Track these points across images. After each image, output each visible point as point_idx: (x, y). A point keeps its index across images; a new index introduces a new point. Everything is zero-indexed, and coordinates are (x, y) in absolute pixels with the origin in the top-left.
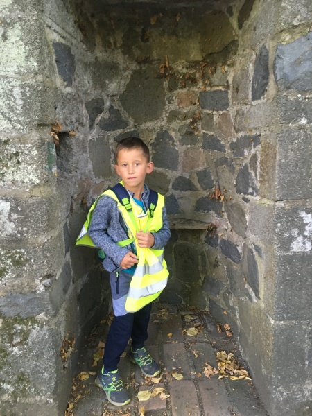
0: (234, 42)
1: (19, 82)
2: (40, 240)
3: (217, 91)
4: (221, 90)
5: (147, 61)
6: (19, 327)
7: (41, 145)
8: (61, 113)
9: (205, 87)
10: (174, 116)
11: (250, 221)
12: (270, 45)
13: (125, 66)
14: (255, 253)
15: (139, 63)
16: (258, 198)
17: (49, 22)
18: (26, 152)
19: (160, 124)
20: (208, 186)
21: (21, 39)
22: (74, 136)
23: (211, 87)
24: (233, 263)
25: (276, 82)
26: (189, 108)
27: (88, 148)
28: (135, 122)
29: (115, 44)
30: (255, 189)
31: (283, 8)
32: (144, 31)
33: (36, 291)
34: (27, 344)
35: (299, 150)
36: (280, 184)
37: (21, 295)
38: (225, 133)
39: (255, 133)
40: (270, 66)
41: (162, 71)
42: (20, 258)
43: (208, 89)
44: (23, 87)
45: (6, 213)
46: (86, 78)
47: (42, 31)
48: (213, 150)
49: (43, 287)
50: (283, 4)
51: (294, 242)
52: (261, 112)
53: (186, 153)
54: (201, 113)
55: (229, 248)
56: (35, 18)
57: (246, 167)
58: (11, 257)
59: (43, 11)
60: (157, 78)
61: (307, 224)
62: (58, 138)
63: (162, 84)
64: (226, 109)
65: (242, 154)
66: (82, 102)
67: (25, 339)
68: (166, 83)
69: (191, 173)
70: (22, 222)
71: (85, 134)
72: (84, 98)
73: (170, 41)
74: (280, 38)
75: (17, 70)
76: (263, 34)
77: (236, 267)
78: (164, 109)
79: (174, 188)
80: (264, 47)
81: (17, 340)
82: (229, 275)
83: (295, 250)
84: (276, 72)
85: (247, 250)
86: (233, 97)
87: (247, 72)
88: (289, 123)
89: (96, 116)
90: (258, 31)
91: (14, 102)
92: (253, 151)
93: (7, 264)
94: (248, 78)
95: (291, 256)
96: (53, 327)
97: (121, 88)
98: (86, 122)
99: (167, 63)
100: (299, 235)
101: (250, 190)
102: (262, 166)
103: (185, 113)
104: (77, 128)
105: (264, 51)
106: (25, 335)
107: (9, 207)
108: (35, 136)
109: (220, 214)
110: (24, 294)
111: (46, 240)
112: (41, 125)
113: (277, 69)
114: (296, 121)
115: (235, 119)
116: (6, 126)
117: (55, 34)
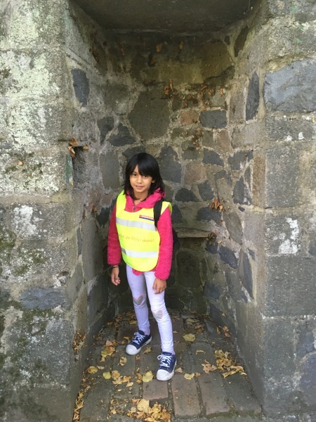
0: (231, 68)
1: (43, 104)
2: (57, 241)
3: (216, 111)
4: (219, 111)
5: (153, 83)
6: (36, 319)
7: (61, 157)
8: (77, 130)
9: (205, 107)
10: (177, 133)
11: (246, 229)
12: (260, 72)
13: (133, 87)
14: (249, 257)
15: (146, 85)
16: (252, 207)
17: (69, 52)
18: (48, 164)
19: (165, 140)
20: (208, 197)
21: (46, 67)
22: (87, 150)
23: (211, 107)
24: (231, 268)
25: (265, 104)
26: (191, 126)
27: (99, 161)
28: (142, 138)
29: (124, 68)
30: (249, 199)
31: (270, 42)
32: (150, 57)
33: (53, 286)
34: (44, 334)
35: (285, 163)
36: (269, 193)
37: (40, 290)
38: (224, 149)
39: (249, 148)
40: (260, 91)
41: (167, 93)
42: (40, 256)
43: (208, 109)
44: (46, 107)
45: (29, 217)
46: (98, 99)
47: (63, 61)
48: (212, 164)
49: (59, 283)
50: (270, 38)
51: (282, 245)
52: (253, 131)
53: (188, 166)
54: (201, 131)
55: (227, 255)
56: (58, 49)
57: (242, 179)
58: (32, 255)
59: (64, 43)
60: (162, 99)
61: (293, 229)
62: (74, 152)
63: (166, 104)
64: (224, 127)
65: (238, 168)
66: (94, 120)
67: (43, 329)
68: (170, 103)
69: (193, 185)
70: (43, 225)
71: (96, 149)
72: (96, 116)
73: (174, 66)
74: (268, 67)
75: (41, 94)
76: (255, 63)
77: (233, 272)
78: (168, 126)
79: (177, 198)
80: (255, 74)
81: (35, 330)
82: (227, 280)
83: (283, 252)
84: (265, 96)
85: (243, 255)
86: (230, 117)
87: (242, 96)
88: (276, 140)
89: (107, 133)
90: (251, 59)
91: (39, 121)
92: (247, 164)
93: (28, 262)
94: (243, 100)
95: (279, 258)
96: (67, 319)
97: (130, 107)
98: (98, 138)
99: (171, 85)
100: (286, 239)
101: (245, 200)
102: (254, 178)
103: (187, 131)
104: (90, 143)
105: (255, 77)
106: (43, 326)
107: (32, 212)
108: (56, 150)
109: (219, 223)
110: (43, 289)
111: (63, 241)
112: (61, 140)
113: (266, 94)
114: (282, 139)
115: (232, 137)
116: (31, 141)
117: (73, 62)
